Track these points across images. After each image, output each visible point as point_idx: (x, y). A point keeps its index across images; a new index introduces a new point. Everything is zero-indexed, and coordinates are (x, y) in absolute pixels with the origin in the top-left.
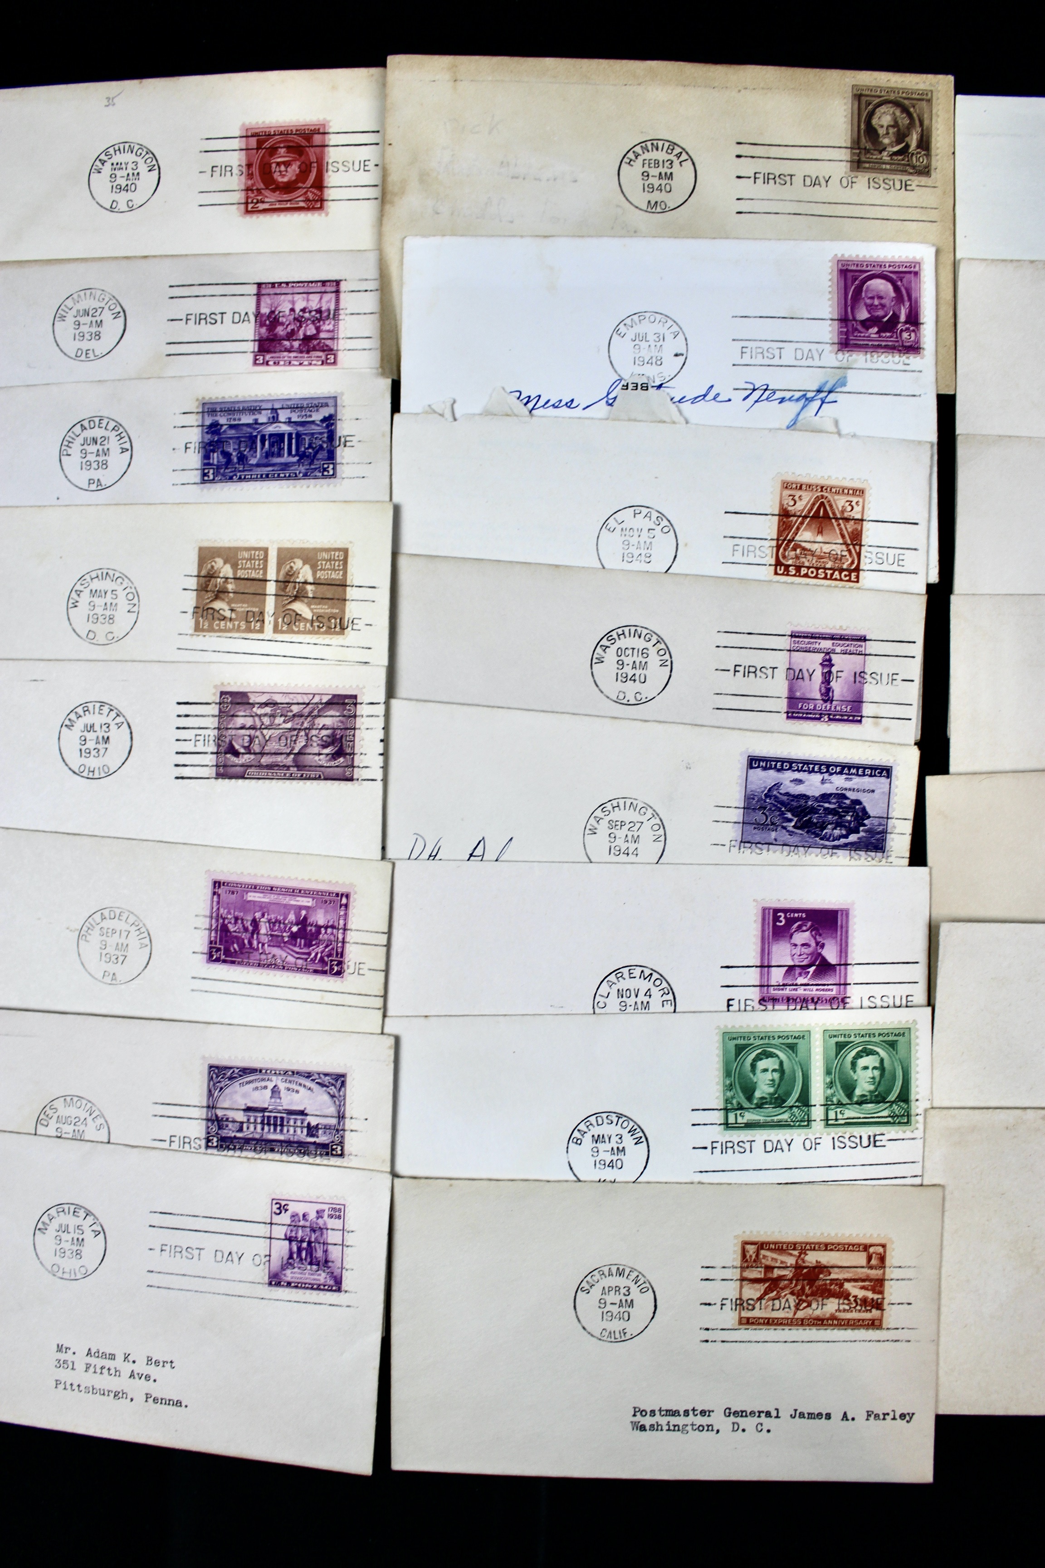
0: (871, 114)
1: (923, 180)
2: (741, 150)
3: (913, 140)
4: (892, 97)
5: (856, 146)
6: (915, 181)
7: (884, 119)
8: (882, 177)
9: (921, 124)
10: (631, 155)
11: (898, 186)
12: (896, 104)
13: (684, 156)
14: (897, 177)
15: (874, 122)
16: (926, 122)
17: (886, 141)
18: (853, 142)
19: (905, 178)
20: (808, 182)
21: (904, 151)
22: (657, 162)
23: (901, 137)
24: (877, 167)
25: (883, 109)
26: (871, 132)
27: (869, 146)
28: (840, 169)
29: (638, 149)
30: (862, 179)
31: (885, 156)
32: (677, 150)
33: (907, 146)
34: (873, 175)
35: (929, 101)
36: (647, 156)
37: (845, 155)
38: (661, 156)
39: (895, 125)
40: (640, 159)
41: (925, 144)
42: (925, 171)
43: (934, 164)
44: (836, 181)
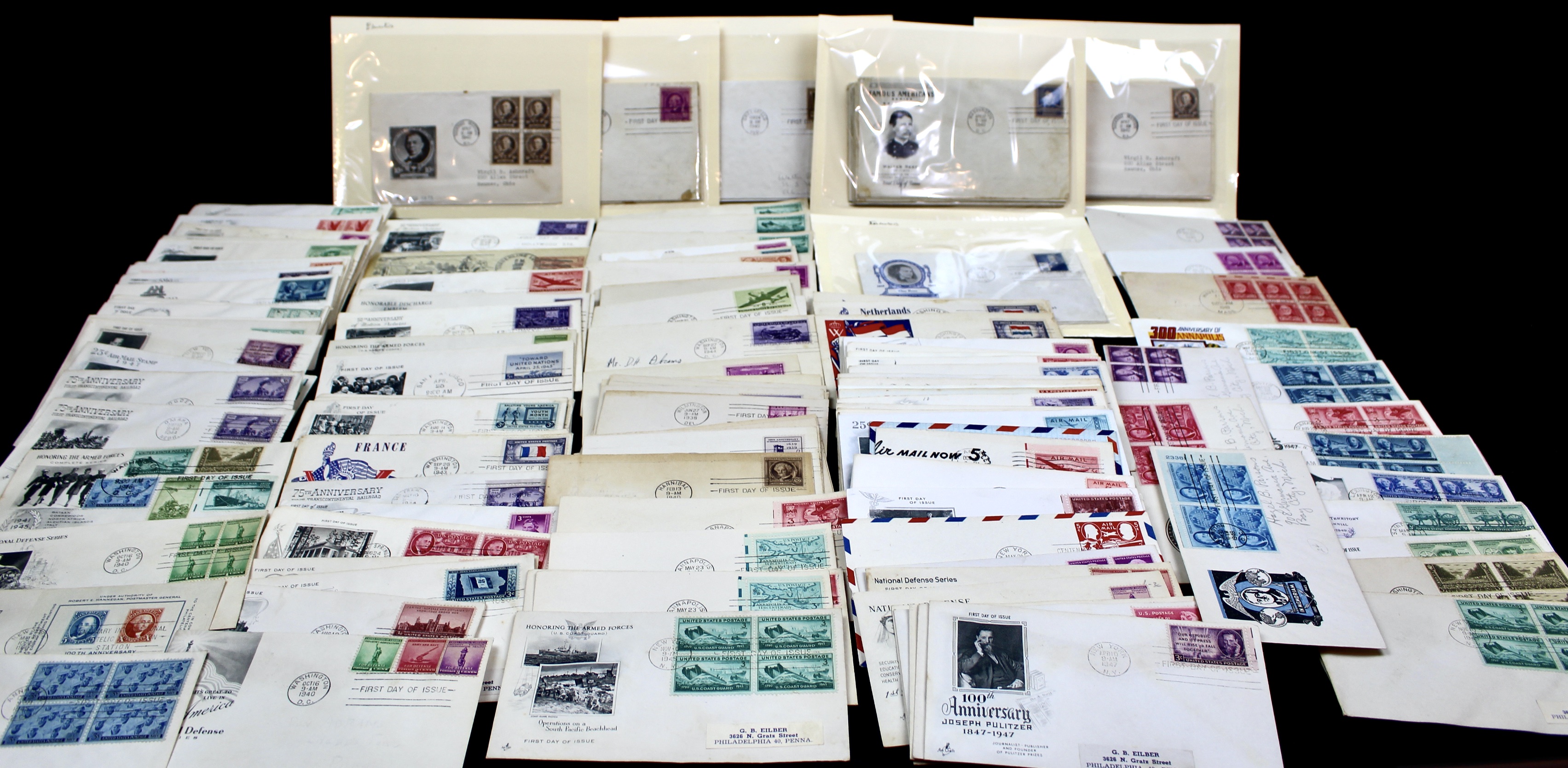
0: (774, 467)
1: (800, 487)
2: (712, 481)
3: (794, 474)
4: (783, 460)
6: (796, 488)
7: (780, 468)
8: (780, 488)
9: (798, 468)
10: (662, 486)
11: (788, 490)
12: (785, 462)
13: (686, 485)
14: (787, 487)
15: (775, 469)
16: (800, 468)
17: (781, 475)
19: (790, 487)
20: (745, 491)
21: (790, 478)
22: (674, 489)
23: (788, 473)
24: (778, 484)
25: (779, 466)
26: (774, 472)
27: (773, 478)
28: (762, 485)
29: (665, 484)
30: (770, 489)
31: (781, 480)
32: (683, 484)
33: (791, 476)
34: (775, 487)
36: (669, 486)
37: (763, 482)
38: (675, 486)
39: (785, 469)
40: (666, 488)
41: (799, 475)
44: (758, 490)
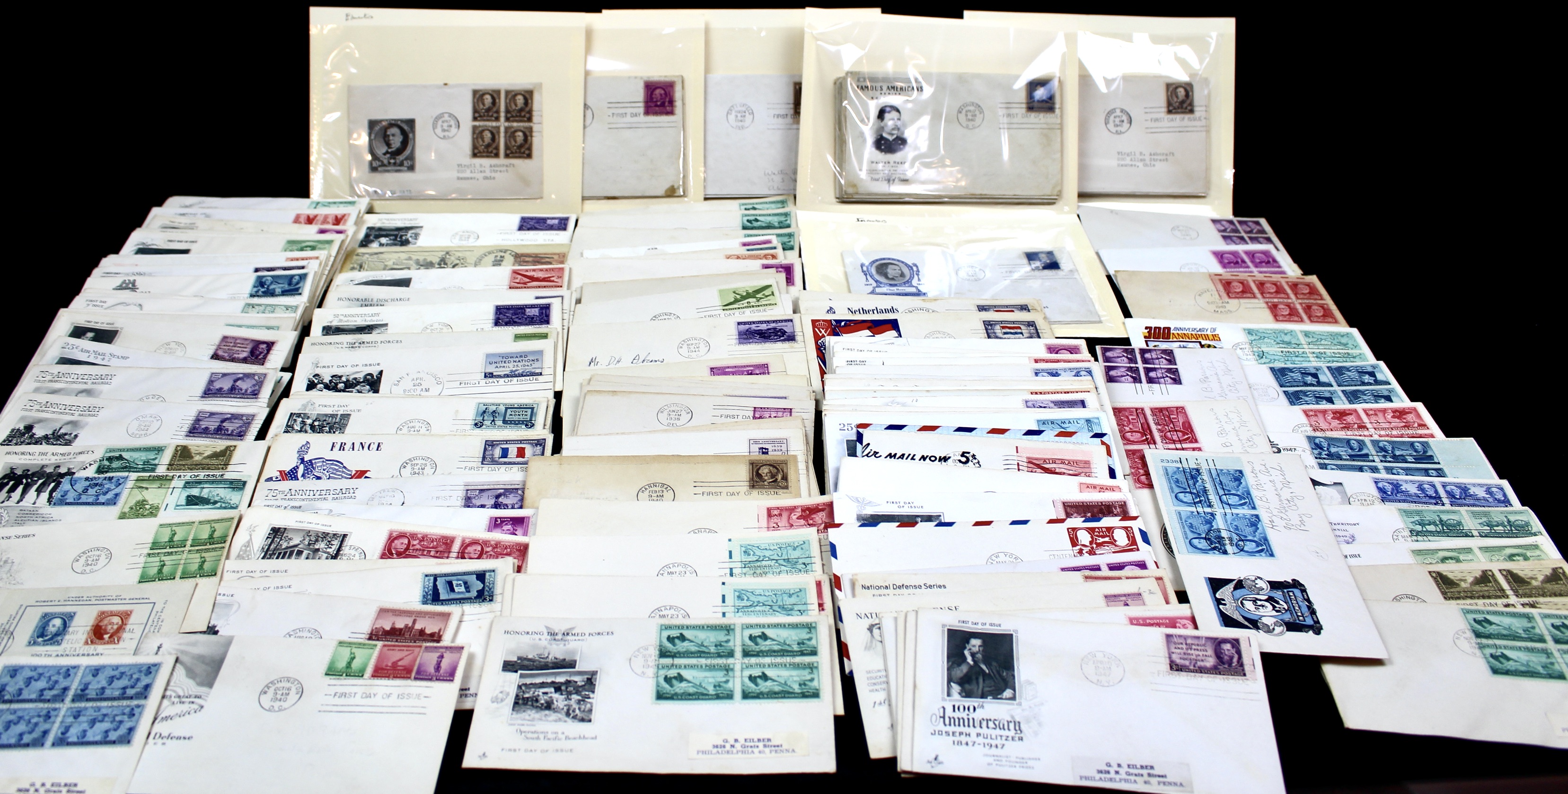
0: (759, 469)
2: (696, 484)
3: (779, 477)
4: (768, 463)
5: (752, 479)
7: (764, 470)
8: (764, 490)
9: (783, 471)
10: (643, 489)
12: (770, 464)
13: (669, 488)
15: (760, 472)
16: (785, 471)
17: (766, 477)
18: (750, 479)
20: (729, 494)
21: (775, 481)
22: (656, 492)
23: (773, 475)
24: (763, 486)
25: (764, 467)
26: (759, 475)
27: (758, 480)
28: (746, 488)
29: (647, 487)
31: (766, 483)
32: (666, 486)
33: (777, 479)
35: (786, 464)
36: (651, 489)
37: (747, 484)
38: (657, 489)
39: (770, 472)
40: (648, 491)
41: (785, 478)
42: (786, 487)
43: (790, 484)
44: (742, 493)
